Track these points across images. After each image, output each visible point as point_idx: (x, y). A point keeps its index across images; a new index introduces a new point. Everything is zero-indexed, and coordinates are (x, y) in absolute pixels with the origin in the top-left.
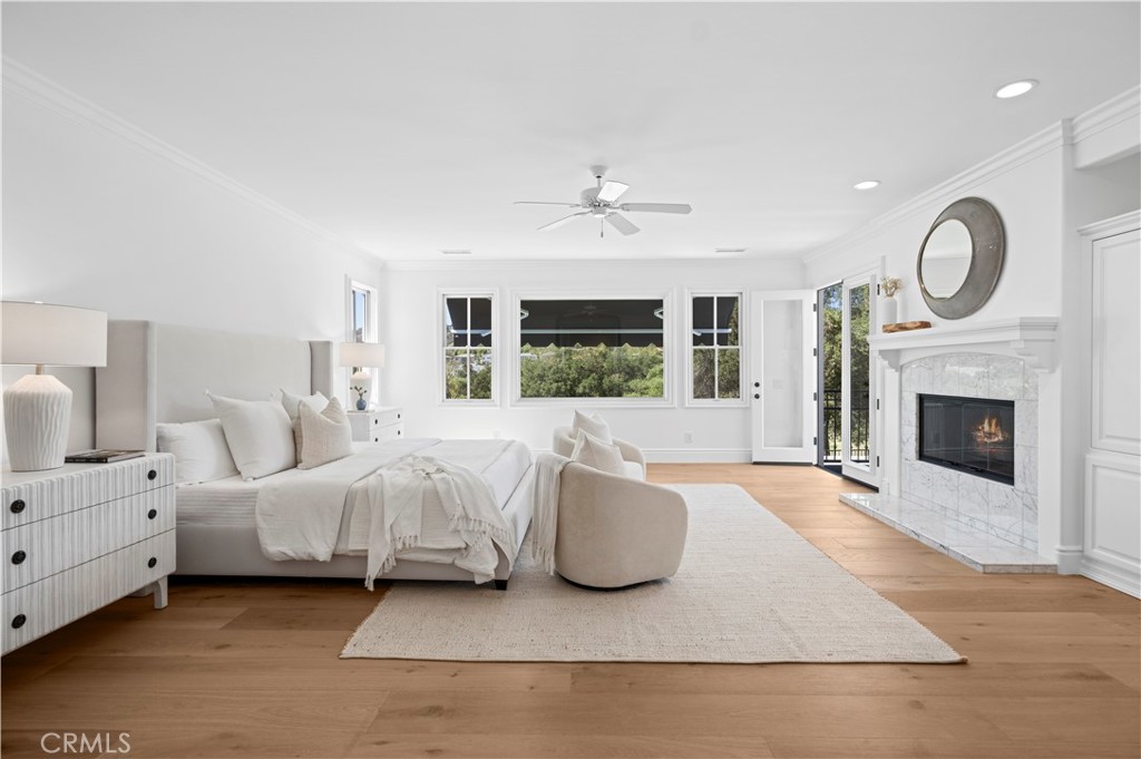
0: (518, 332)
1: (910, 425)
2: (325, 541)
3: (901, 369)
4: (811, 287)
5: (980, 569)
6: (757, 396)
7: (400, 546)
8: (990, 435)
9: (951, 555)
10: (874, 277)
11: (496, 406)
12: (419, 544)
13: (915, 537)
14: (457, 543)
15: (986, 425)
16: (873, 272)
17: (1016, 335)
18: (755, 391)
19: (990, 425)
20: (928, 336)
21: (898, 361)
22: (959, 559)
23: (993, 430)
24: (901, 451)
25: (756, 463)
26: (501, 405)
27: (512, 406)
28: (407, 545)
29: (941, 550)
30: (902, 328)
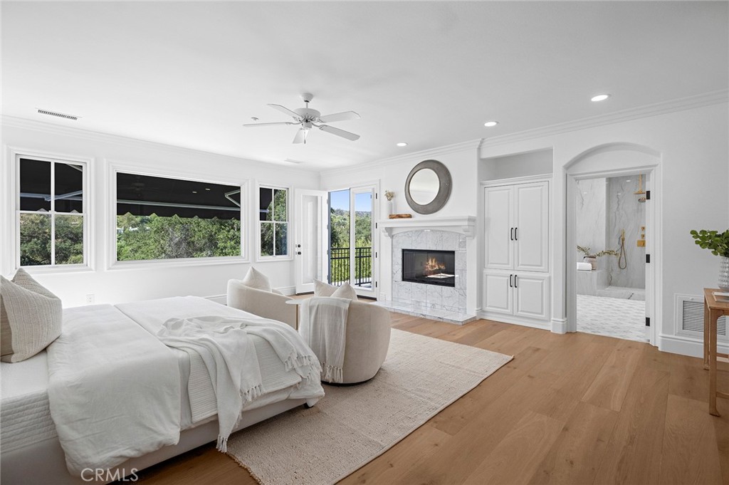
0: (115, 201)
1: (398, 264)
2: (173, 423)
3: (392, 237)
4: (325, 190)
5: (461, 324)
6: (299, 253)
7: (250, 399)
8: (432, 267)
9: (444, 321)
10: (373, 189)
11: (91, 270)
12: (265, 391)
13: (423, 317)
14: (295, 380)
15: (430, 262)
16: (372, 187)
17: (466, 223)
18: (297, 250)
19: (432, 262)
20: (411, 222)
21: (392, 232)
22: (449, 321)
23: (433, 264)
24: (392, 277)
25: (298, 294)
26: (96, 269)
27: (109, 269)
28: (256, 396)
29: (439, 320)
30: (400, 216)
